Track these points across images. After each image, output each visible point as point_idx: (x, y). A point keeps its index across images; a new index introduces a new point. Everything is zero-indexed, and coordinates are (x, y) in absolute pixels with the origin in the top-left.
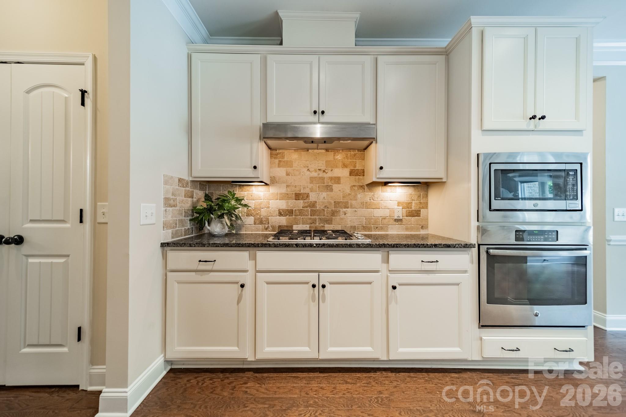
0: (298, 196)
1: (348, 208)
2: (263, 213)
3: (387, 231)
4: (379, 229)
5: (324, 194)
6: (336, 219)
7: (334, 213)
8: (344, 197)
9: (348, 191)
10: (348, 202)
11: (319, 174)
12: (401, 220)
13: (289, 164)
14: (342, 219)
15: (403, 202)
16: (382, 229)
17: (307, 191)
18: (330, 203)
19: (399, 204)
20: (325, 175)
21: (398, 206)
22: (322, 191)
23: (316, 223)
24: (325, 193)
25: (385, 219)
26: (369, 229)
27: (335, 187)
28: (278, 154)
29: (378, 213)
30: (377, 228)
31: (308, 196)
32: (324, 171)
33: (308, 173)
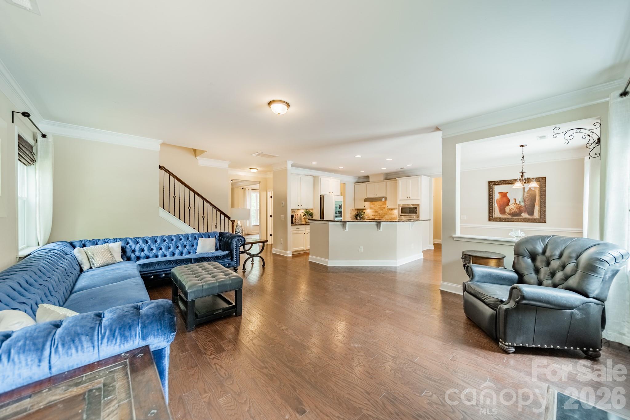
0: (376, 212)
2: (369, 215)
5: (381, 211)
6: (384, 217)
7: (384, 216)
13: (374, 204)
17: (378, 210)
27: (384, 209)
29: (393, 215)
33: (377, 206)
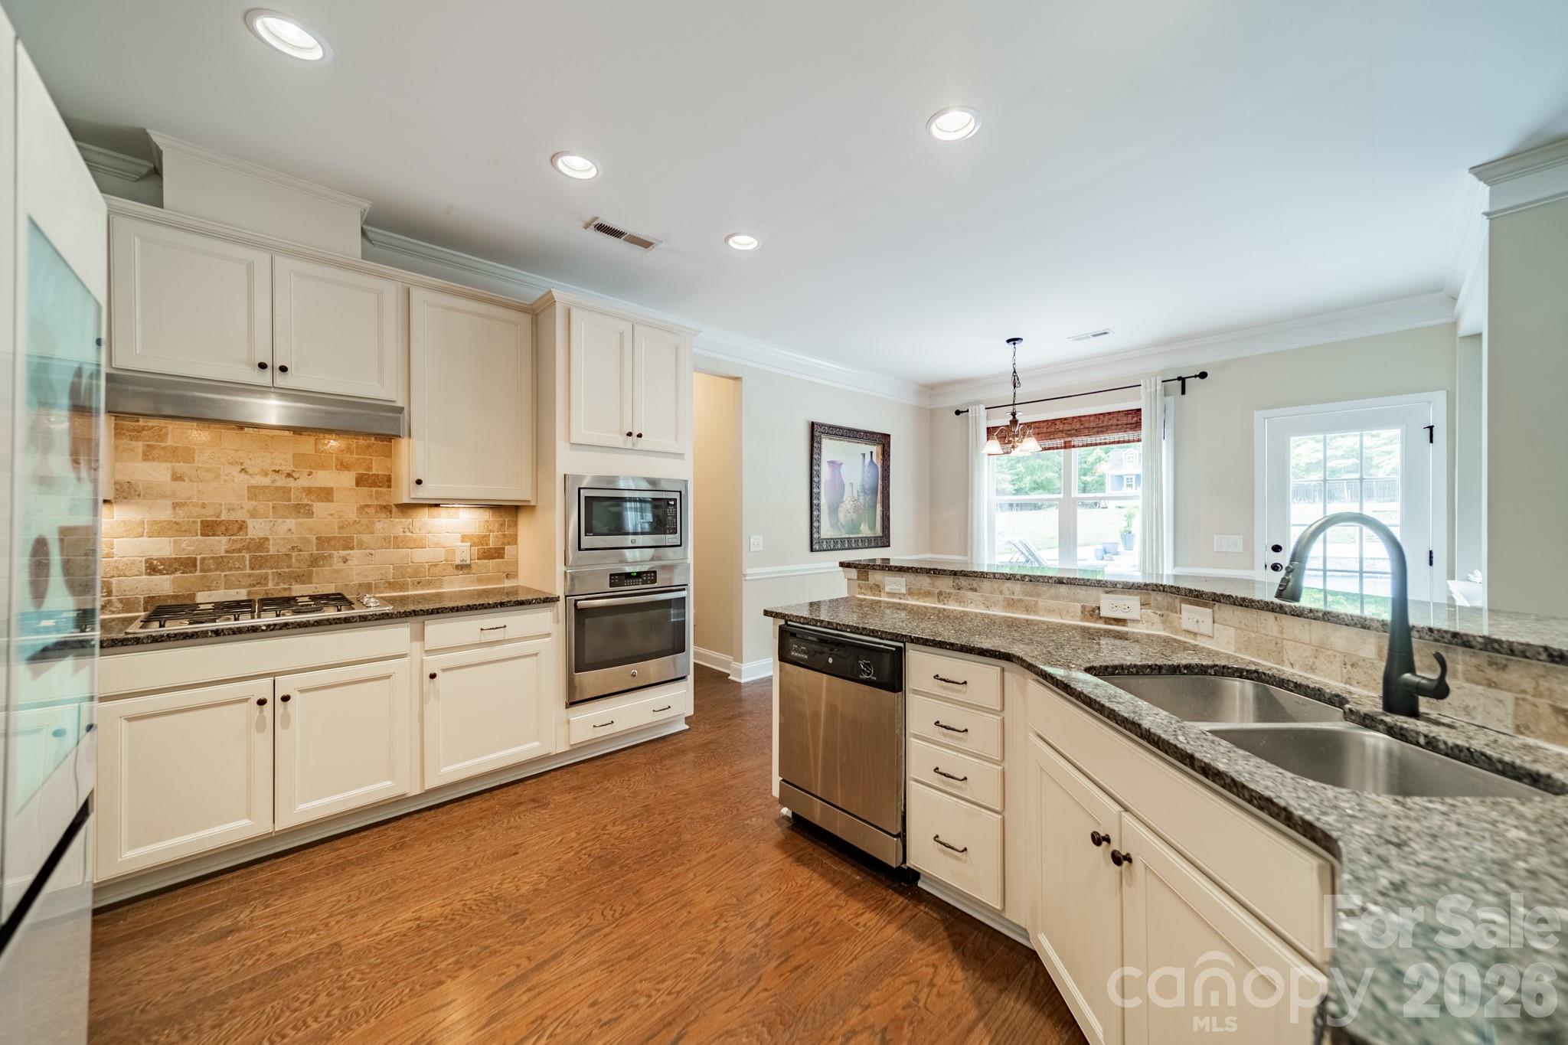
0: (209, 528)
1: (352, 548)
3: (440, 588)
4: (424, 585)
5: (291, 523)
6: (323, 572)
7: (314, 561)
8: (341, 528)
9: (352, 515)
10: (352, 538)
11: (274, 481)
12: (469, 566)
13: (183, 454)
14: (337, 571)
15: (473, 535)
16: (429, 584)
17: (239, 515)
18: (307, 541)
19: (464, 538)
20: (291, 483)
21: (462, 541)
22: (283, 517)
23: (267, 585)
24: (293, 520)
25: (435, 565)
26: (403, 586)
28: (143, 428)
29: (421, 556)
30: (419, 583)
31: (242, 526)
32: (289, 475)
33: (243, 476)
